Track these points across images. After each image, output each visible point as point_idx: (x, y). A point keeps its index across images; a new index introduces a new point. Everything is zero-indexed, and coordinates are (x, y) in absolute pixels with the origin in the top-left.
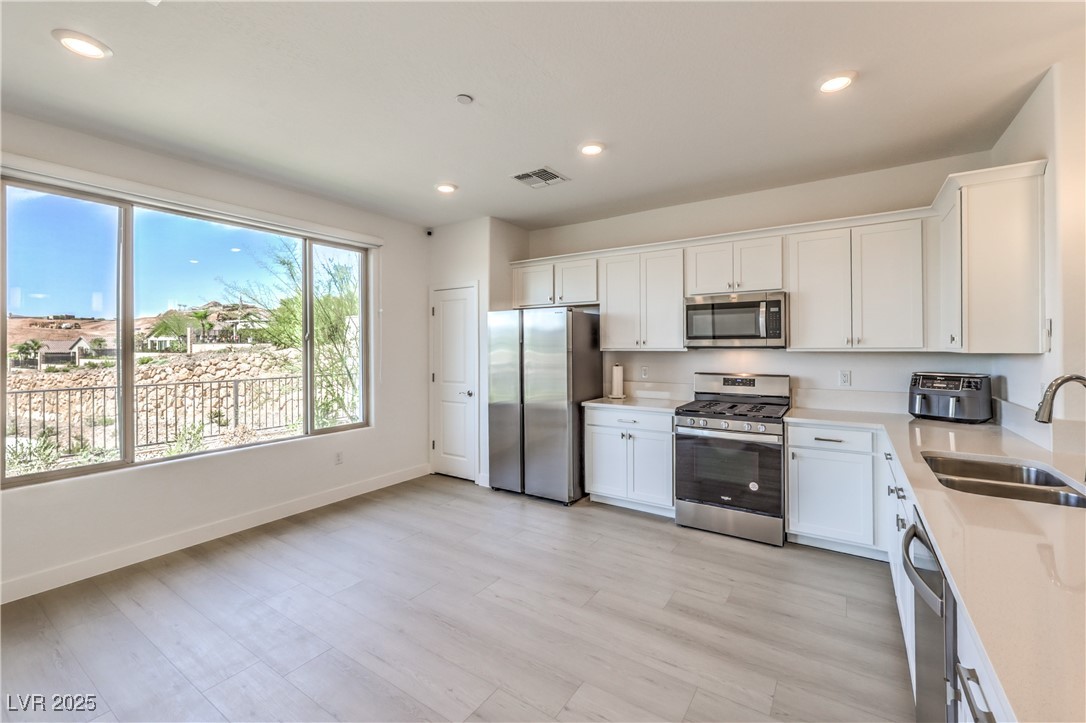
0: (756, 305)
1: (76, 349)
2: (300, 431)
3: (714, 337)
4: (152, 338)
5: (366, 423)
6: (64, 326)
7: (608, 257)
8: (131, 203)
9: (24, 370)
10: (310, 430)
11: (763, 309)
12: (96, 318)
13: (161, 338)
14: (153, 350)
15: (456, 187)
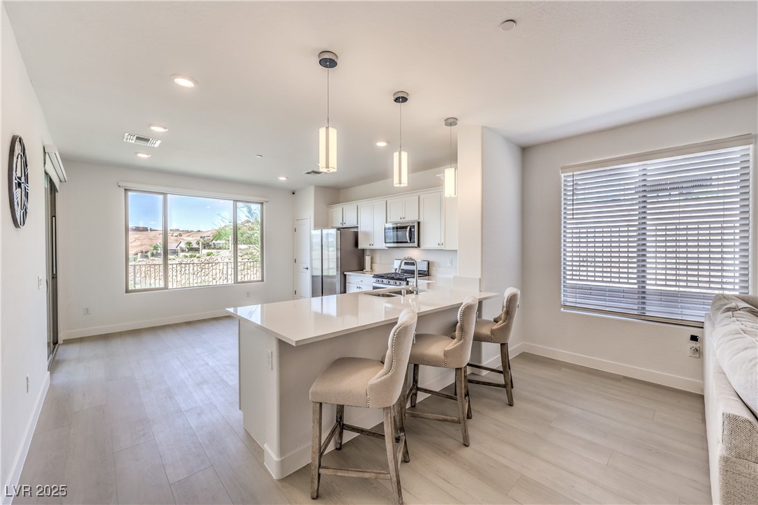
0: (406, 227)
1: (178, 248)
2: (233, 282)
3: (397, 242)
4: (214, 241)
5: (263, 280)
6: (174, 235)
7: (361, 203)
8: (167, 194)
9: (156, 259)
10: (236, 282)
11: (408, 229)
12: (189, 230)
13: (218, 242)
14: (214, 248)
15: (287, 178)
